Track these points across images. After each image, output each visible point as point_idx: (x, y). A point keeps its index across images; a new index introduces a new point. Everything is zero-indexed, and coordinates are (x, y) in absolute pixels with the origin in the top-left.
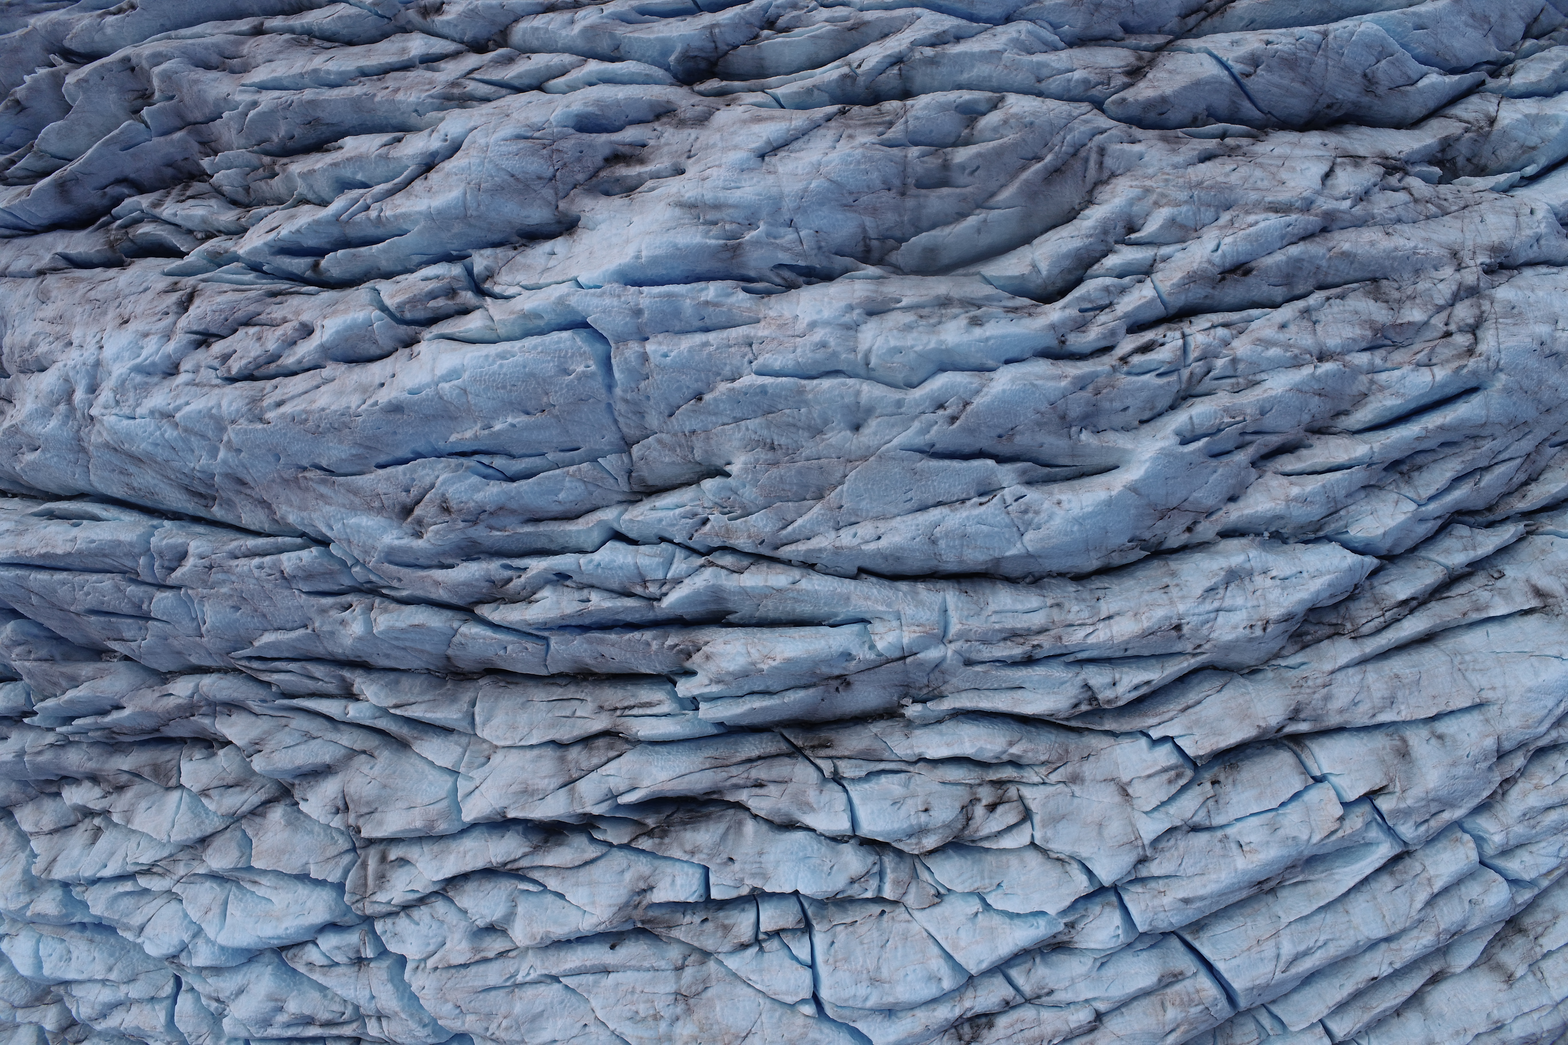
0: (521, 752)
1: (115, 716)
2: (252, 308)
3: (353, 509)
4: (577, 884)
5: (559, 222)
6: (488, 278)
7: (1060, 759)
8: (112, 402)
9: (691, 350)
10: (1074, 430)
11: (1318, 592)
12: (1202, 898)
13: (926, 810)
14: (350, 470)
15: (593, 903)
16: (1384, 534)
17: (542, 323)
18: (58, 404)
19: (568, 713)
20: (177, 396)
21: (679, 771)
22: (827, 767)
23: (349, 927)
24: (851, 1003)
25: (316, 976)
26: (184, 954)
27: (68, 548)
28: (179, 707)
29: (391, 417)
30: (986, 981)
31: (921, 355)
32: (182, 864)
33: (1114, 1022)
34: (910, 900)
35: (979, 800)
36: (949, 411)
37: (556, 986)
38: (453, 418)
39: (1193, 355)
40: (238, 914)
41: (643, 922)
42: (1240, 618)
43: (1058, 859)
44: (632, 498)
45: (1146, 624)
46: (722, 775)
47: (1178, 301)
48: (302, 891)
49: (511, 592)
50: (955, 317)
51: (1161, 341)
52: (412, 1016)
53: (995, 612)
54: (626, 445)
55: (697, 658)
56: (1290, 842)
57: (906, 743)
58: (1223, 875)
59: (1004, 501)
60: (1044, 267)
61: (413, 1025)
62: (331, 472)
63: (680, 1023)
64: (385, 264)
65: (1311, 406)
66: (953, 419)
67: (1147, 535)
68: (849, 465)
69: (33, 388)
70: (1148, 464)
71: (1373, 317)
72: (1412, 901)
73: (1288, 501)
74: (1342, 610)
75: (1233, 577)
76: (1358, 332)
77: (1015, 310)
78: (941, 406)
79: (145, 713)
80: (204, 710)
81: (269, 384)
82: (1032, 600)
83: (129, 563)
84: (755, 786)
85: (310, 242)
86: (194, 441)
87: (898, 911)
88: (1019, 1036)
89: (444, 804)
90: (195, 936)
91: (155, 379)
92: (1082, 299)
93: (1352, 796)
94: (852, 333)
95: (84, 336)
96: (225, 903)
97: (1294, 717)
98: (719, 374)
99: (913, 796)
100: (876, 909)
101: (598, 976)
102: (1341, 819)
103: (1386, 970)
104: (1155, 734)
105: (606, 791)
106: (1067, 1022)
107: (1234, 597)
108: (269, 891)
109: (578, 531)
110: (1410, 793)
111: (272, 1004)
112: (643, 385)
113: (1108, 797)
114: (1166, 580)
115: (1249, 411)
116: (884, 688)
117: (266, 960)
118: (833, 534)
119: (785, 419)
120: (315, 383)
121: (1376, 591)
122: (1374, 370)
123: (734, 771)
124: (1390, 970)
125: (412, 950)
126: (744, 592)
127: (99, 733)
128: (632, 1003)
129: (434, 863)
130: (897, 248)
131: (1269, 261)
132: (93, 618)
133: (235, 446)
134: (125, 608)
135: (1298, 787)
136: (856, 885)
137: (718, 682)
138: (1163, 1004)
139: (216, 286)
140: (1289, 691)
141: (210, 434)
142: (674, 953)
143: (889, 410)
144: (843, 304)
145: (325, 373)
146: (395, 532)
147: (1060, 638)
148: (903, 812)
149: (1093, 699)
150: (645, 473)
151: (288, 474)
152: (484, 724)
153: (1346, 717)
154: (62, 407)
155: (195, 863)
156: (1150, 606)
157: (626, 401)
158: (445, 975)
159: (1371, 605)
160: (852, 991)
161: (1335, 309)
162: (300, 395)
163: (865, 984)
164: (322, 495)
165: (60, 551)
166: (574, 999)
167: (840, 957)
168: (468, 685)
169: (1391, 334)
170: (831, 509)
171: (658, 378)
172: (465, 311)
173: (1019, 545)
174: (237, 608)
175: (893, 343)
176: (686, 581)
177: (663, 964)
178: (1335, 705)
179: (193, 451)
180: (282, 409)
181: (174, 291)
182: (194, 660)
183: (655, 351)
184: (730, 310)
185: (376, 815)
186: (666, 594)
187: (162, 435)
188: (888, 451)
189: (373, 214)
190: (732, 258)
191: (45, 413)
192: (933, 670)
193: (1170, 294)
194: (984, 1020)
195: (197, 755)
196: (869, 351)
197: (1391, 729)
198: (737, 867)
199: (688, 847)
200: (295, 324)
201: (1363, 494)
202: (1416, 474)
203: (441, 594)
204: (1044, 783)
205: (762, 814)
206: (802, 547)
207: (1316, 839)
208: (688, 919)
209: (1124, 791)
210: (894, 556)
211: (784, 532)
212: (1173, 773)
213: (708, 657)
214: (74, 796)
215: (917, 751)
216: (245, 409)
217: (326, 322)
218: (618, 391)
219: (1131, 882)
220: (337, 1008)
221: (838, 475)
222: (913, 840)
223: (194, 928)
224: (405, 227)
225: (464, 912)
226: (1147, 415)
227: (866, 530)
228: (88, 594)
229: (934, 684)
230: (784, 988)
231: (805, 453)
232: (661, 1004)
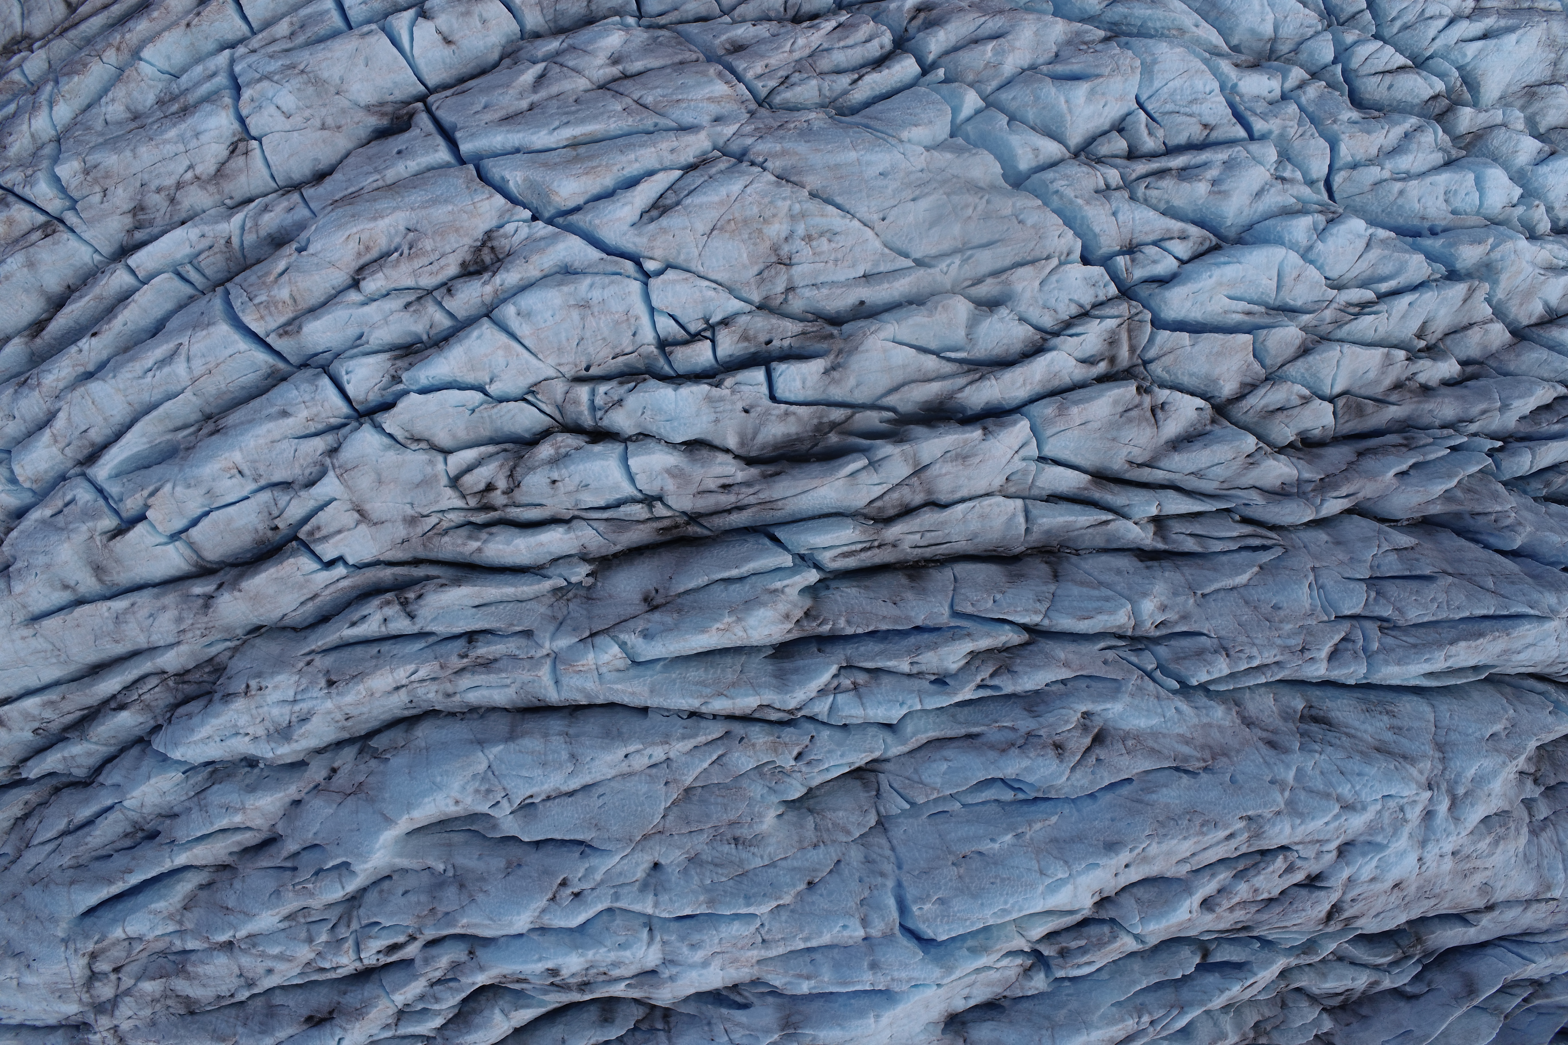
0: (973, 493)
1: (1404, 467)
2: (1264, 916)
3: (1155, 734)
4: (904, 366)
5: (964, 1023)
6: (1030, 969)
7: (430, 539)
8: (1408, 809)
9: (820, 934)
10: (450, 873)
11: (203, 723)
12: (270, 418)
13: (554, 482)
14: (1159, 774)
15: (885, 351)
16: (149, 778)
17: (970, 943)
18: (1466, 794)
19: (928, 535)
20: (1338, 829)
21: (809, 496)
22: (660, 510)
23: (1145, 281)
24: (607, 280)
25: (1176, 226)
26: (1321, 227)
27: (1453, 649)
28: (1336, 486)
29: (1115, 838)
30: (473, 312)
31: (601, 943)
32: (1328, 320)
33: (340, 280)
34: (559, 388)
35: (504, 493)
36: (569, 891)
37: (918, 255)
38: (1054, 840)
39: (350, 944)
40: (1265, 281)
41: (831, 336)
42: (273, 696)
43: (418, 440)
44: (876, 766)
45: (361, 687)
46: (764, 496)
47: (369, 990)
48: (1196, 314)
49: (990, 663)
50: (573, 975)
51: (381, 956)
52: (1071, 202)
53: (507, 686)
54: (882, 824)
55: (798, 614)
56: (193, 483)
57: (583, 541)
58: (252, 443)
59: (509, 801)
60: (498, 1016)
61: (1070, 193)
62: (1177, 769)
63: (783, 235)
64: (1137, 965)
65: (234, 897)
66: (564, 884)
67: (373, 763)
68: (660, 828)
69: (1494, 801)
70: (377, 846)
71: (187, 983)
72: (69, 419)
73: (243, 809)
74: (180, 697)
75: (284, 733)
76: (200, 970)
77: (519, 981)
78: (577, 895)
79: (1372, 476)
80: (1309, 487)
81: (1244, 849)
82: (473, 698)
83: (1389, 641)
84: (730, 486)
85: (1211, 979)
86: (1319, 784)
87: (573, 373)
88: (433, 258)
89: (1049, 432)
90: (1310, 248)
91: (1362, 839)
92: (459, 990)
93: (140, 528)
94: (669, 957)
95: (1439, 866)
96: (1279, 288)
97: (208, 600)
98: (792, 911)
99: (569, 493)
100: (593, 371)
101: (875, 271)
102: (147, 507)
103: (84, 343)
104: (340, 570)
105: (881, 470)
106: (386, 278)
107: (281, 714)
108: (1234, 308)
109: (926, 731)
110: (85, 536)
111: (1223, 188)
112: (866, 893)
113: (377, 507)
114: (349, 724)
115: (291, 894)
116: (610, 596)
117: (1233, 229)
118: (672, 755)
119: (725, 871)
120: (1196, 858)
121: (150, 715)
122: (181, 933)
123: (752, 500)
124: (80, 344)
125: (1077, 272)
126: (755, 687)
127: (1421, 443)
128: (835, 250)
129: (1057, 368)
130: (638, 1021)
131: (291, 1031)
132: (1427, 572)
133: (1276, 787)
134: (1392, 589)
135: (193, 532)
136: (616, 398)
137: (775, 591)
138: (295, 301)
139: (1305, 929)
140: (217, 624)
141: (1303, 795)
142: (796, 304)
143: (625, 890)
144: (679, 982)
145: (1187, 868)
146: (1111, 716)
147: (442, 667)
148: (577, 479)
149: (404, 604)
150: (863, 795)
151: (1223, 761)
152: (1014, 515)
153: (159, 604)
154: (1461, 791)
155: (1314, 323)
156: (358, 704)
157: (882, 875)
158: (1037, 253)
159: (154, 704)
160: (607, 293)
161: (224, 988)
162: (1210, 846)
163: (595, 302)
164: (1187, 743)
165: (1463, 644)
166: (899, 244)
167: (624, 325)
168: (1035, 545)
169: (169, 967)
170: (675, 781)
171: (851, 904)
172: (1051, 936)
173: (491, 757)
174: (1276, 607)
175: (628, 953)
176: (813, 694)
177: (807, 293)
178: (171, 614)
179: (1322, 773)
180: (1227, 832)
181: (1348, 919)
182: (1321, 536)
183: (855, 930)
184: (786, 972)
185: (1121, 409)
186: (835, 676)
187: (1353, 787)
188: (624, 848)
189: (1146, 1019)
190: (789, 1016)
191: (1479, 780)
192: (564, 619)
193: (378, 997)
194: (472, 269)
195: (1316, 432)
196: (649, 944)
197: (115, 589)
198: (740, 406)
199: (792, 419)
200: (1219, 910)
201: (176, 810)
202: (129, 830)
203: (1061, 651)
204: (443, 511)
205: (721, 457)
206: (702, 739)
207: (168, 487)
208: (786, 343)
209: (363, 515)
210: (611, 736)
211: (720, 752)
212: (317, 535)
213: (787, 616)
214: (1449, 368)
215: (572, 535)
216: (1267, 827)
217: (1188, 916)
218: (890, 884)
219: (344, 425)
220: (1153, 193)
221: (671, 818)
222: (563, 451)
223: (1311, 256)
224: (1114, 1009)
225: (1022, 319)
226: (386, 885)
227: (640, 762)
228: (1432, 600)
229: (562, 602)
230: (678, 287)
231: (704, 837)
232: (805, 252)
